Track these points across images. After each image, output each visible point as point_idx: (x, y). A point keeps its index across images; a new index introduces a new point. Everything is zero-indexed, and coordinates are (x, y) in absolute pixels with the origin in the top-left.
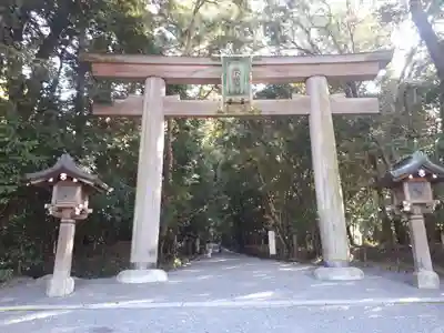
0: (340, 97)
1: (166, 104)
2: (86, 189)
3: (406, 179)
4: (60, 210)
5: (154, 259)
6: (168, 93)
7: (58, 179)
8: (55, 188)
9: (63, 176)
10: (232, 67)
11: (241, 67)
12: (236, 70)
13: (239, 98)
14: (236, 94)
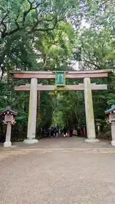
0: (94, 84)
1: (38, 87)
2: (14, 116)
3: (109, 114)
4: (7, 122)
5: (34, 136)
6: (38, 83)
7: (6, 113)
8: (6, 116)
9: (8, 113)
10: (59, 75)
11: (62, 75)
12: (60, 76)
13: (61, 85)
14: (60, 83)
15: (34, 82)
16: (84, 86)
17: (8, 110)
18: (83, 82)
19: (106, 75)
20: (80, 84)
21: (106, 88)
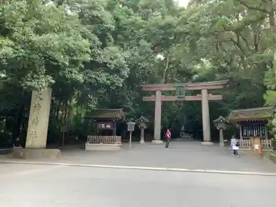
0: (211, 95)
1: (162, 98)
4: (141, 127)
5: (160, 138)
6: (163, 94)
7: (141, 121)
8: (140, 123)
13: (181, 96)
15: (158, 94)
16: (201, 97)
17: (142, 119)
18: (201, 94)
19: (221, 87)
20: (198, 95)
21: (221, 98)
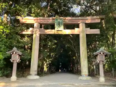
17: (14, 51)
20: (76, 29)
